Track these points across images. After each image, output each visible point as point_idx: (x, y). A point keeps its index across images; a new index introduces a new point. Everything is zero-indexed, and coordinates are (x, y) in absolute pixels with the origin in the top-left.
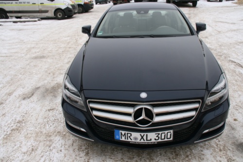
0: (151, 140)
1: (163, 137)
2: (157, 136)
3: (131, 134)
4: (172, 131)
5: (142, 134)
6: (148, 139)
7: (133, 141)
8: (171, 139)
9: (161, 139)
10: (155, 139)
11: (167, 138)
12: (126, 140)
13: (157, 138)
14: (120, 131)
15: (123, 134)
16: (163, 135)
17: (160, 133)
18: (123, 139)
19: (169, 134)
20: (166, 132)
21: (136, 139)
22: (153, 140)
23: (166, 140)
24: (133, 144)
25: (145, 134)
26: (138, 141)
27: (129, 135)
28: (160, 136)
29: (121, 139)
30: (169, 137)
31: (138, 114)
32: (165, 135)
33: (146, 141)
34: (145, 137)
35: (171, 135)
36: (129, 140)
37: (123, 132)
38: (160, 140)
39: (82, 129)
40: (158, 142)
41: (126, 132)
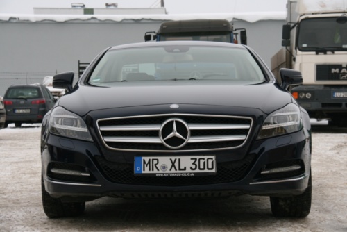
0: (185, 169)
1: (202, 167)
2: (194, 163)
3: (157, 160)
4: (213, 157)
5: (173, 158)
6: (182, 167)
7: (160, 172)
8: (214, 171)
9: (200, 169)
10: (191, 168)
11: (208, 169)
12: (151, 172)
13: (194, 167)
14: (143, 158)
15: (147, 162)
16: (202, 161)
17: (198, 157)
18: (147, 171)
19: (210, 161)
20: (206, 157)
21: (164, 168)
22: (188, 170)
23: (206, 171)
24: (161, 177)
25: (178, 158)
26: (168, 171)
27: (155, 162)
28: (197, 163)
29: (143, 172)
30: (210, 167)
31: (168, 129)
32: (204, 163)
33: (178, 171)
34: (177, 164)
35: (213, 163)
36: (155, 171)
37: (147, 159)
38: (197, 171)
39: (83, 174)
40: (195, 173)
41: (151, 158)
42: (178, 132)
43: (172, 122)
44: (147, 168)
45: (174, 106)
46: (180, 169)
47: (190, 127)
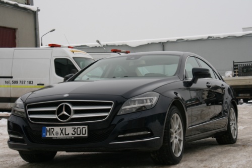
0: (68, 134)
1: (79, 133)
2: (74, 131)
3: (53, 129)
4: (86, 127)
5: (62, 128)
6: (67, 133)
7: (55, 136)
8: (86, 135)
9: (77, 134)
10: (72, 134)
11: (83, 134)
12: (50, 136)
13: (74, 133)
14: (47, 128)
15: (48, 130)
16: (79, 130)
17: (76, 127)
18: (48, 136)
19: (84, 129)
20: (81, 127)
21: (57, 133)
22: (70, 135)
23: (81, 135)
24: (55, 139)
25: (64, 127)
26: (59, 136)
27: (52, 130)
28: (76, 130)
29: (46, 136)
30: (84, 133)
31: (60, 110)
32: (80, 130)
33: (65, 136)
34: (64, 132)
35: (85, 130)
36: (52, 136)
37: (48, 128)
38: (76, 135)
39: (20, 137)
40: (74, 137)
41: (50, 128)
42: (66, 111)
43: (63, 105)
44: (48, 134)
45: (66, 95)
46: (66, 135)
47: (73, 108)
